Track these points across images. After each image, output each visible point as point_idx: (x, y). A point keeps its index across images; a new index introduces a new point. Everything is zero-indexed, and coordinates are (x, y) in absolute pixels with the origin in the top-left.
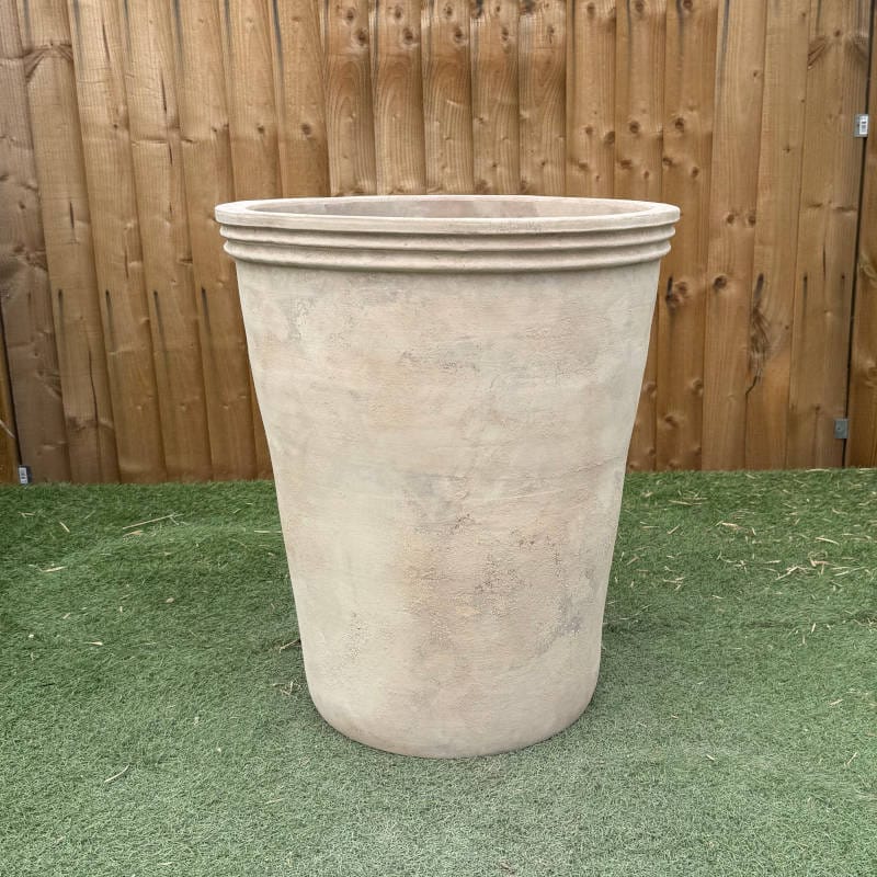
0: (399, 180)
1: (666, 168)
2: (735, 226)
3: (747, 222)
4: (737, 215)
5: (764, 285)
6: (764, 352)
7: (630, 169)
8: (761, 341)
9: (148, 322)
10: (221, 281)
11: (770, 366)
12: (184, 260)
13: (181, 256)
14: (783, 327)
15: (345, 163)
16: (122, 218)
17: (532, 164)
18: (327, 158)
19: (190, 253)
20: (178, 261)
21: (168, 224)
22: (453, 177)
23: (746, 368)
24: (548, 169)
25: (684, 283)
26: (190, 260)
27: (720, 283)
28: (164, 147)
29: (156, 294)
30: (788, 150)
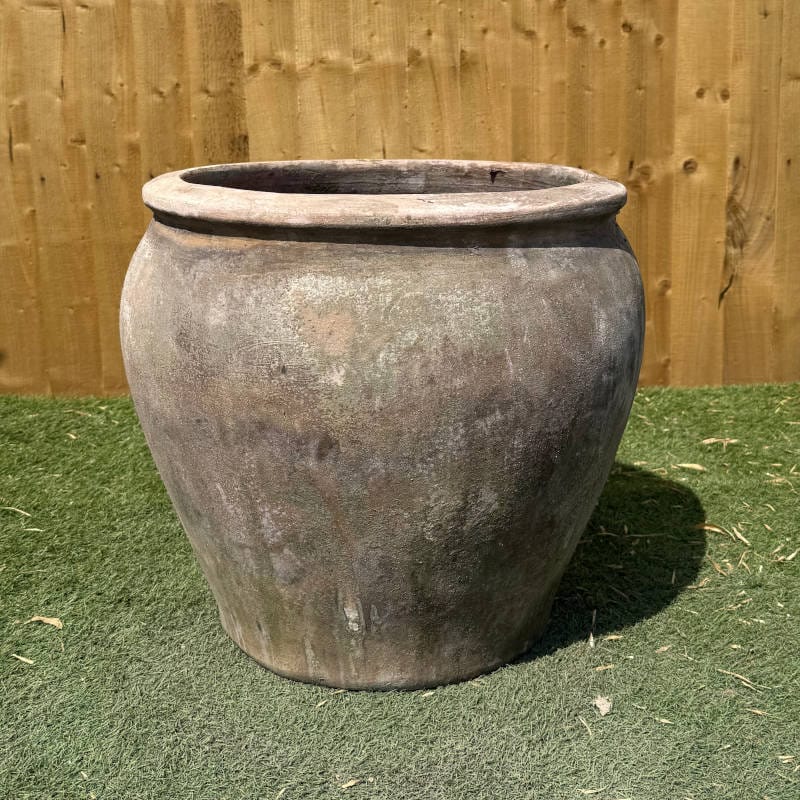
0: (321, 50)
1: (626, 35)
2: (705, 101)
3: (718, 96)
4: (709, 88)
5: (741, 168)
6: (742, 247)
7: (584, 36)
8: (738, 234)
9: (34, 211)
10: (118, 165)
11: (748, 263)
12: (75, 141)
13: (73, 137)
14: (763, 219)
15: (261, 33)
16: (7, 95)
17: (472, 31)
18: (240, 26)
19: (81, 134)
20: (69, 143)
21: (58, 100)
22: (382, 47)
23: (721, 265)
24: (490, 36)
25: (647, 167)
26: (83, 142)
27: (689, 167)
28: (57, 13)
29: (43, 179)
30: (766, 15)
